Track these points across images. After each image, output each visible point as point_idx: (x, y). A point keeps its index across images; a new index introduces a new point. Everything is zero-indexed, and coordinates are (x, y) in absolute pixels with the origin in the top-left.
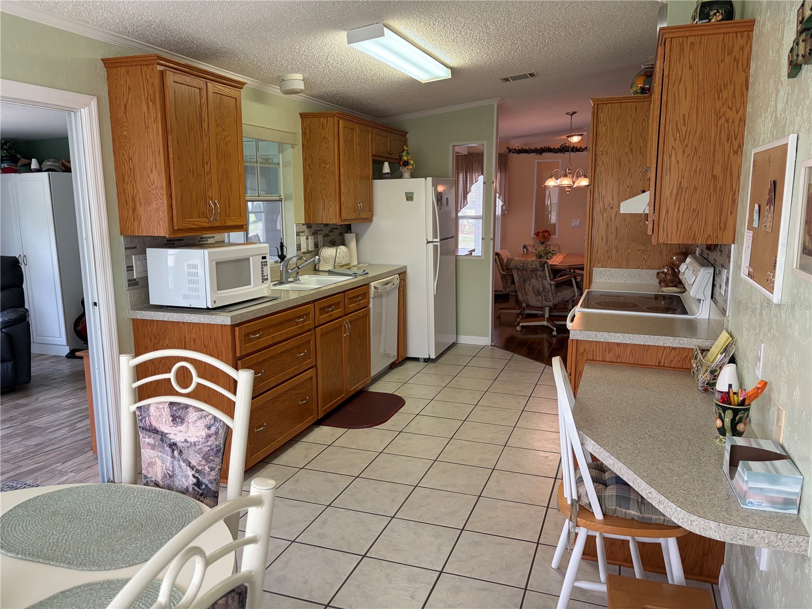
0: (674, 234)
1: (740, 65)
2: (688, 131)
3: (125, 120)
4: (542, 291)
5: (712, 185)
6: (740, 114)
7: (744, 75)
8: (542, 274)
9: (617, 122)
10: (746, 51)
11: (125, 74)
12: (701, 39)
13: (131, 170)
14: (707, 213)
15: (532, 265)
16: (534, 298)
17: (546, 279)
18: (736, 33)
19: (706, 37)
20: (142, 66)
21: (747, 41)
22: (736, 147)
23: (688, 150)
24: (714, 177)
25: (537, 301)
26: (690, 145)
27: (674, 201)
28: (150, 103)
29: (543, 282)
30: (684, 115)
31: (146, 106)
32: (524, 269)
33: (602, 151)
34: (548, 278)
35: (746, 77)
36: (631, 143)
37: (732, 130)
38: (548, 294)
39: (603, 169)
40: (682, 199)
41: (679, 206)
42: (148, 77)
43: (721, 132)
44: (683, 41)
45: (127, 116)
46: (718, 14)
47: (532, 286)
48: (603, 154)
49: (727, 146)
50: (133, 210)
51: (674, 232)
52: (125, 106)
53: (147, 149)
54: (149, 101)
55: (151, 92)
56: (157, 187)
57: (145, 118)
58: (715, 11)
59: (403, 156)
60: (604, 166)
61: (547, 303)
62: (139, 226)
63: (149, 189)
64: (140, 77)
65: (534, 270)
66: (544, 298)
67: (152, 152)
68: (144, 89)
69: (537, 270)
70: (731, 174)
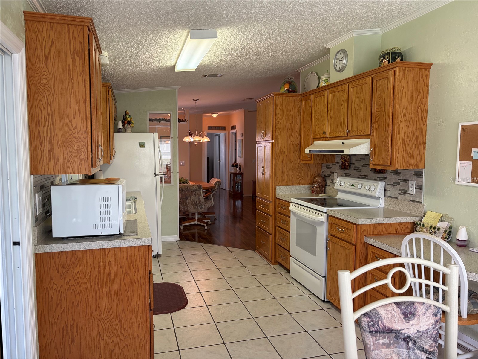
0: (402, 164)
1: (425, 83)
2: (407, 113)
3: (45, 69)
4: (198, 203)
5: (416, 140)
6: (426, 107)
7: (427, 89)
8: (199, 193)
9: (285, 107)
10: (428, 77)
11: (49, 29)
12: (411, 69)
13: (49, 115)
14: (414, 153)
15: (194, 187)
16: (193, 208)
17: (201, 196)
18: (424, 69)
19: (413, 69)
20: (70, 25)
21: (428, 73)
22: (424, 122)
23: (407, 123)
24: (417, 136)
25: (194, 209)
26: (407, 120)
27: (401, 148)
28: (77, 59)
29: (199, 198)
30: (405, 105)
31: (72, 60)
32: (188, 191)
33: (278, 122)
34: (202, 195)
35: (428, 90)
36: (292, 118)
37: (423, 115)
38: (202, 204)
39: (279, 132)
40: (405, 146)
41: (403, 150)
42: (76, 35)
43: (419, 114)
44: (404, 69)
45: (48, 66)
46: (398, 58)
47: (191, 200)
48: (279, 123)
49: (421, 121)
50: (49, 151)
51: (402, 163)
52: (46, 58)
53: (70, 97)
54: (76, 56)
55: (79, 49)
56: (80, 131)
57: (69, 70)
58: (398, 57)
59: (127, 118)
60: (280, 130)
61: (201, 210)
62: (55, 166)
63: (70, 132)
64: (67, 34)
65: (194, 191)
66: (199, 207)
67: (76, 100)
68: (70, 45)
69: (196, 191)
70: (423, 135)
